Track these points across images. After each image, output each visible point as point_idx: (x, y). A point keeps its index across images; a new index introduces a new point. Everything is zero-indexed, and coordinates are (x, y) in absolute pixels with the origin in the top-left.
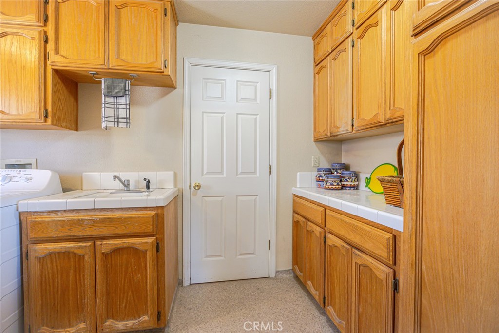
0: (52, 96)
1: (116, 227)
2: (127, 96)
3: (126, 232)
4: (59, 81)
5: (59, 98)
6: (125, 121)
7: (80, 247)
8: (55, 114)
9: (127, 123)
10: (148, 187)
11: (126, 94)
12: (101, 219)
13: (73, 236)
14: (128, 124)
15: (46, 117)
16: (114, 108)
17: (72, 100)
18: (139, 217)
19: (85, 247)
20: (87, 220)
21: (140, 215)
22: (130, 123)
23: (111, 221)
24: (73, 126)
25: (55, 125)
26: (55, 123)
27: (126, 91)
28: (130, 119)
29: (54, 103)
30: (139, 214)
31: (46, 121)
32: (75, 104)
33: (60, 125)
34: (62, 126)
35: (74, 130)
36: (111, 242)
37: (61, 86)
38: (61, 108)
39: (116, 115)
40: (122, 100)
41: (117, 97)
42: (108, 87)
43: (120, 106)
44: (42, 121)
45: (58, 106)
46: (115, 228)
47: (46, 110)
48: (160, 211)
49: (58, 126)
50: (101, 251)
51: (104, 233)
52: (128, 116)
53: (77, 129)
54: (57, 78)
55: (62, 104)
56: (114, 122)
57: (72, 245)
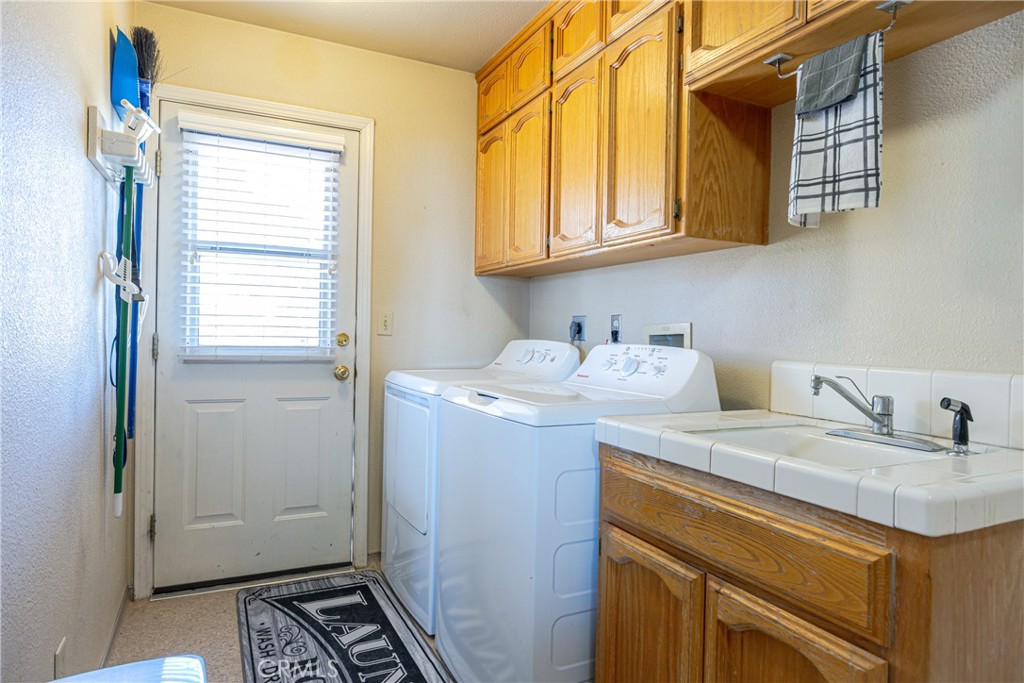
0: (690, 163)
1: (754, 555)
2: (870, 91)
3: (778, 583)
4: (712, 118)
5: (711, 163)
6: (860, 183)
7: (674, 575)
8: (697, 205)
9: (866, 190)
10: (962, 436)
11: (866, 87)
12: (720, 512)
13: (665, 536)
14: (872, 195)
15: (677, 217)
16: (824, 150)
17: (750, 159)
18: (824, 548)
19: (684, 579)
20: (692, 503)
21: (827, 543)
22: (877, 189)
23: (743, 526)
24: (752, 231)
25: (696, 235)
26: (695, 229)
27: (866, 74)
28: (877, 175)
29: (694, 179)
30: (825, 538)
31: (676, 229)
32: (759, 169)
33: (710, 234)
34: (715, 236)
35: (755, 243)
36: (740, 597)
37: (718, 130)
38: (716, 188)
39: (830, 172)
40: (853, 114)
41: (837, 107)
42: (810, 86)
43: (844, 137)
44: (669, 231)
45: (707, 185)
46: (749, 556)
47: (678, 201)
48: (910, 554)
49: (704, 237)
50: (715, 613)
51: (724, 559)
52: (871, 164)
53: (763, 239)
54: (705, 110)
55: (717, 178)
56: (823, 195)
57: (661, 559)
